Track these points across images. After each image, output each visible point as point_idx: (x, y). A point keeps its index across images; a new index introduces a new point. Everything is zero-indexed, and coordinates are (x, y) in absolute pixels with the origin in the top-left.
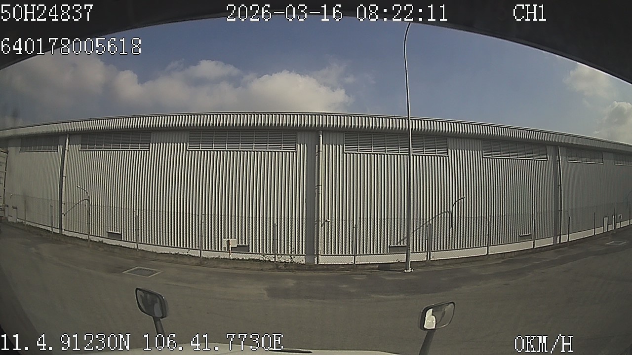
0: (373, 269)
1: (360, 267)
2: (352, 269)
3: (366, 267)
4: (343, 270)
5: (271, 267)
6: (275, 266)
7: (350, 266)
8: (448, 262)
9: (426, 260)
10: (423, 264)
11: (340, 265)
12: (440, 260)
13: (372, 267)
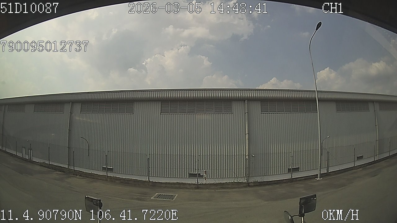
0: (301, 180)
1: (294, 180)
2: (290, 182)
3: (298, 180)
4: (285, 182)
5: (245, 185)
6: (247, 185)
7: (289, 180)
8: (336, 172)
9: (326, 172)
10: (326, 175)
11: (284, 180)
12: (333, 172)
13: (301, 179)
